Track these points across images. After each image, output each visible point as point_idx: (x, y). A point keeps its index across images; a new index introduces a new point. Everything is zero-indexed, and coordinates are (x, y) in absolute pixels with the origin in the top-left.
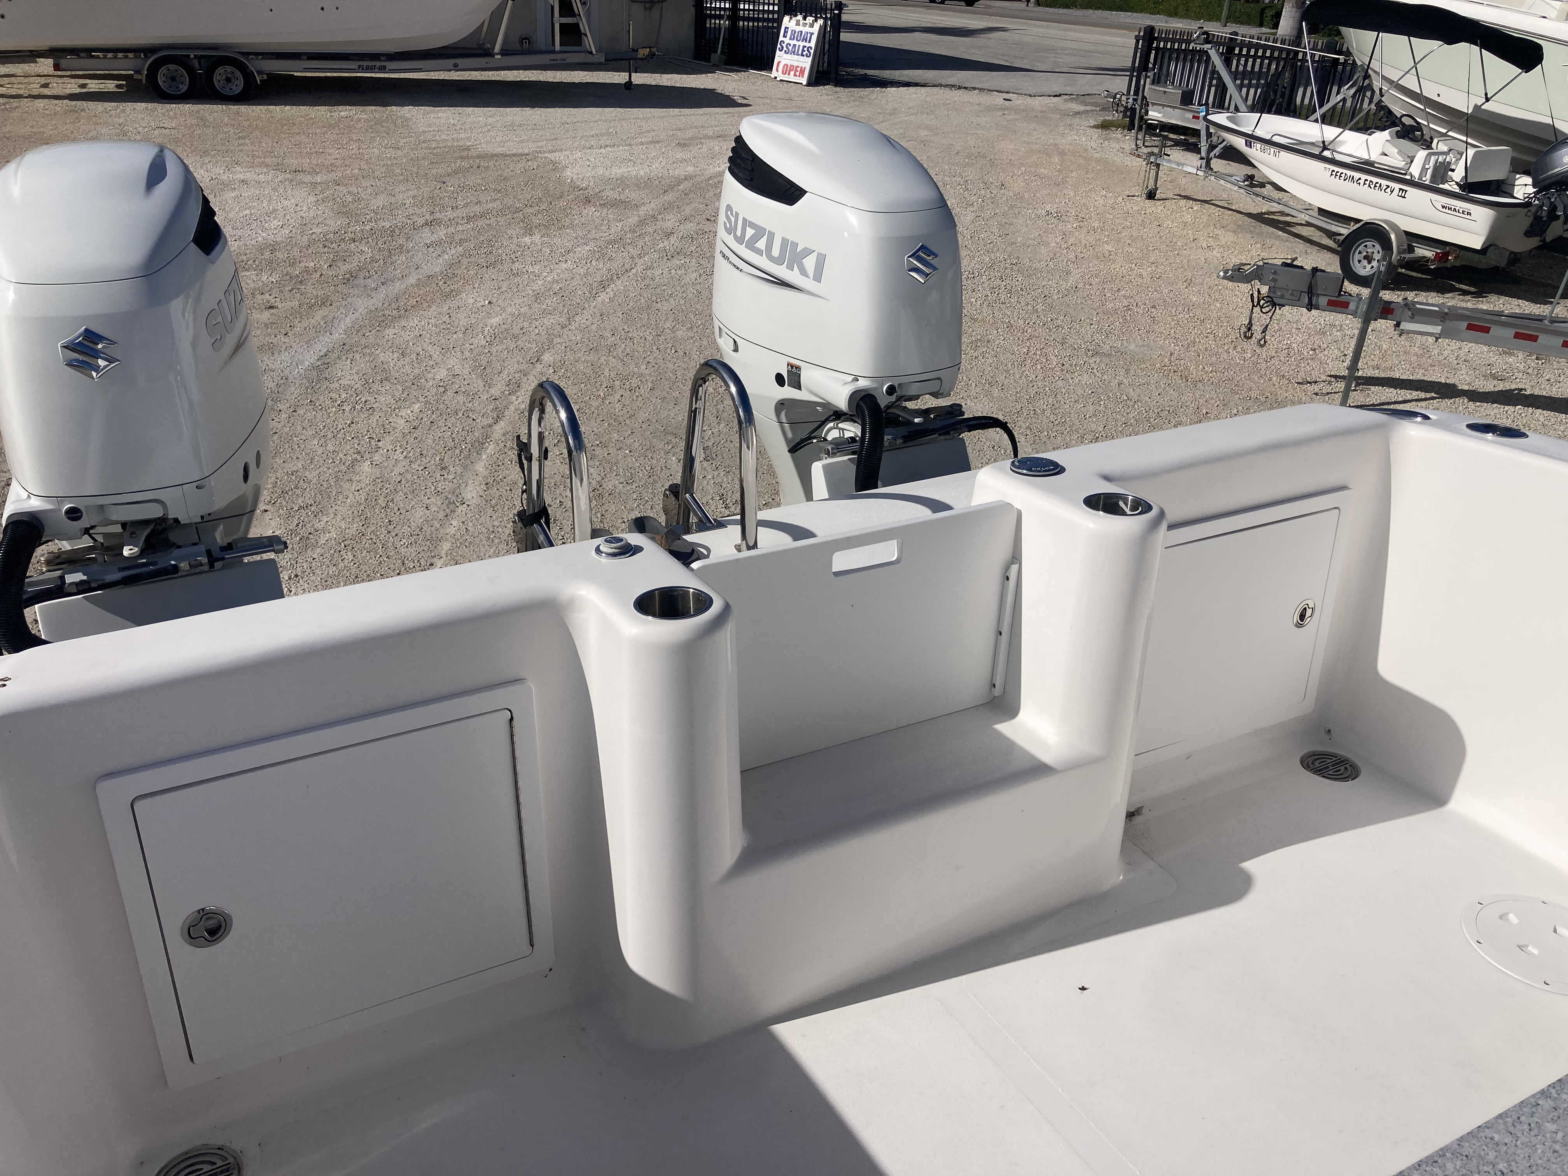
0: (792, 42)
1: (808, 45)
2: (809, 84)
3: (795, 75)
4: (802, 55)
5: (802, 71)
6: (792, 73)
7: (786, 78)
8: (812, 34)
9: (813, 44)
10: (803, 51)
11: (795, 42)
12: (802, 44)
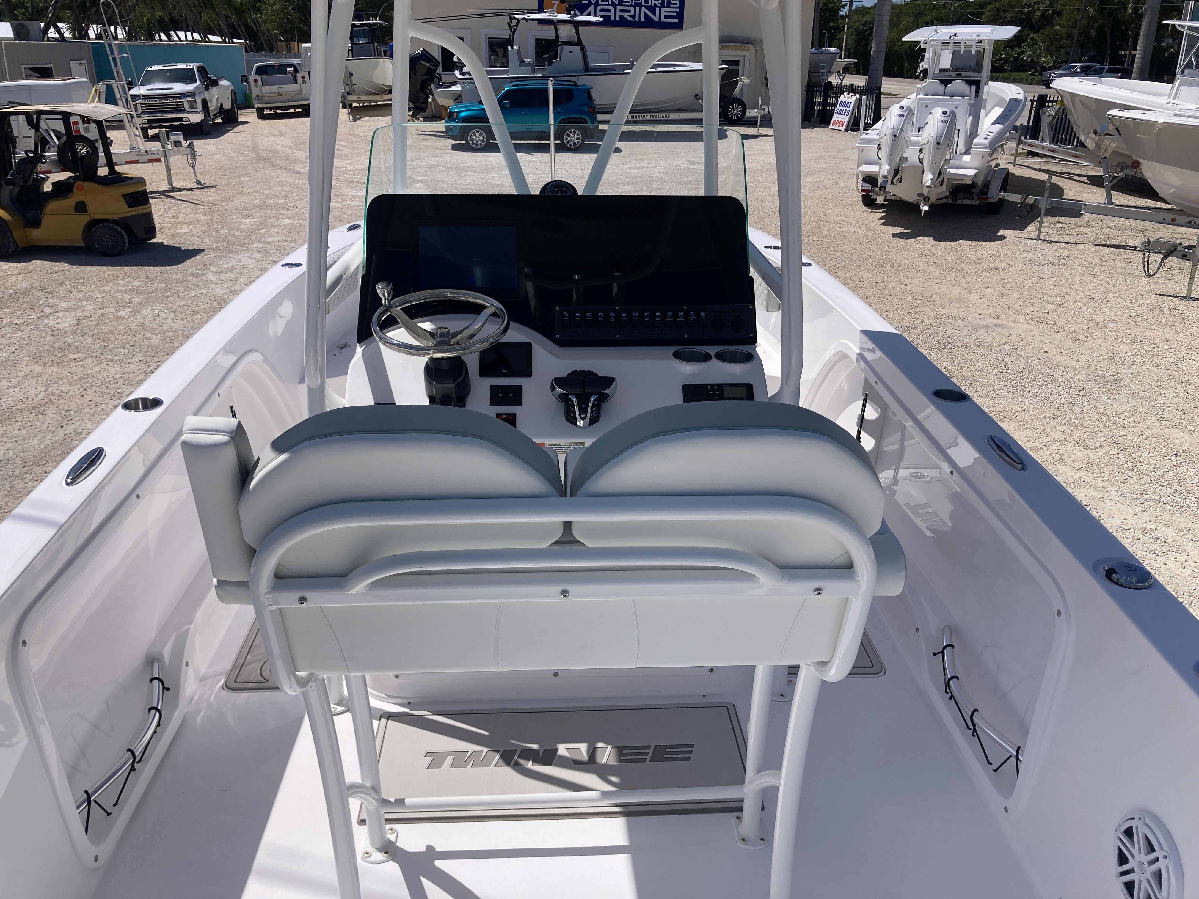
0: (840, 108)
1: (848, 109)
2: (846, 130)
3: (839, 126)
4: (844, 115)
5: (843, 124)
6: (838, 125)
7: (834, 127)
8: (851, 103)
9: (851, 109)
10: (845, 112)
11: (841, 108)
12: (845, 108)
